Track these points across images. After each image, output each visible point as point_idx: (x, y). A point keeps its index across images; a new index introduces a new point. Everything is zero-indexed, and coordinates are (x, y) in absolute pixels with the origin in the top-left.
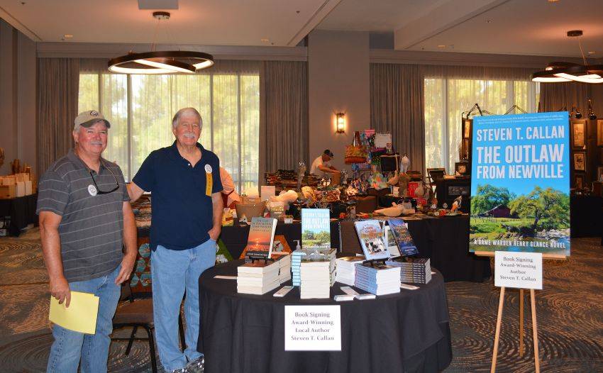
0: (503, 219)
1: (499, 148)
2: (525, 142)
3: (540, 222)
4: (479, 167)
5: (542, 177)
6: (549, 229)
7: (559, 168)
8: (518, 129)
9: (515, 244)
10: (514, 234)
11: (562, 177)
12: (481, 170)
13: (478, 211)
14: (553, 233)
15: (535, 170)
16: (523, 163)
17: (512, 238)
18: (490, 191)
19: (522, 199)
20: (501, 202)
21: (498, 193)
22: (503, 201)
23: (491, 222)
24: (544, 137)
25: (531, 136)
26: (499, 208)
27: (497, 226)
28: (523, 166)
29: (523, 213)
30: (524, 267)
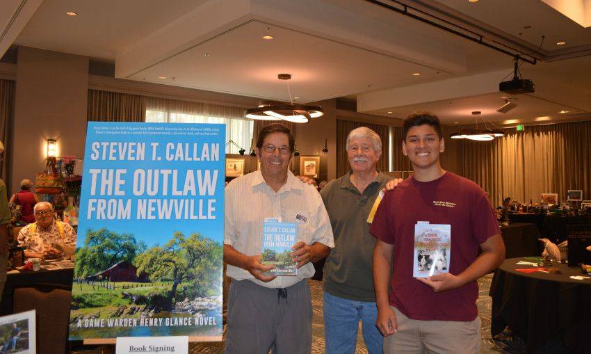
0: (126, 284)
1: (124, 171)
3: (180, 287)
4: (91, 201)
5: (186, 217)
6: (193, 297)
7: (210, 205)
8: (155, 145)
9: (142, 322)
10: (142, 307)
11: (214, 217)
12: (95, 205)
13: (85, 273)
14: (199, 303)
15: (176, 206)
16: (159, 195)
17: (138, 314)
18: (107, 239)
19: (154, 251)
20: (122, 257)
21: (119, 241)
22: (125, 256)
23: (106, 289)
24: (191, 159)
25: (172, 156)
26: (120, 266)
27: (116, 295)
28: (159, 201)
29: (155, 273)
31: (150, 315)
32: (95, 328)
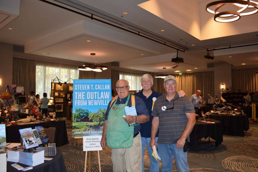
0: (87, 122)
1: (84, 93)
2: (95, 91)
3: (101, 123)
5: (102, 105)
7: (108, 101)
8: (92, 85)
9: (92, 132)
10: (91, 128)
12: (77, 102)
13: (76, 120)
15: (99, 102)
17: (90, 130)
18: (81, 111)
19: (94, 114)
21: (84, 111)
22: (86, 115)
23: (81, 124)
24: (102, 89)
25: (97, 88)
26: (84, 118)
27: (84, 126)
28: (94, 100)
29: (94, 119)
30: (95, 142)
31: (94, 130)
32: (79, 134)
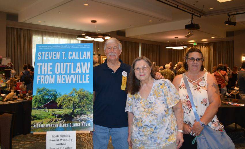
0: (53, 110)
1: (51, 64)
2: (68, 61)
3: (75, 111)
4: (38, 76)
5: (77, 82)
6: (81, 115)
7: (87, 77)
8: (64, 53)
9: (60, 125)
10: (60, 119)
11: (89, 82)
12: (40, 78)
13: (37, 106)
14: (83, 117)
15: (73, 78)
16: (66, 73)
17: (59, 122)
18: (45, 92)
19: (65, 96)
20: (52, 99)
21: (50, 93)
22: (53, 98)
23: (45, 112)
24: (79, 58)
25: (71, 57)
26: (51, 102)
27: (49, 114)
28: (66, 76)
29: (65, 105)
30: (65, 140)
31: (64, 122)
32: (41, 128)
